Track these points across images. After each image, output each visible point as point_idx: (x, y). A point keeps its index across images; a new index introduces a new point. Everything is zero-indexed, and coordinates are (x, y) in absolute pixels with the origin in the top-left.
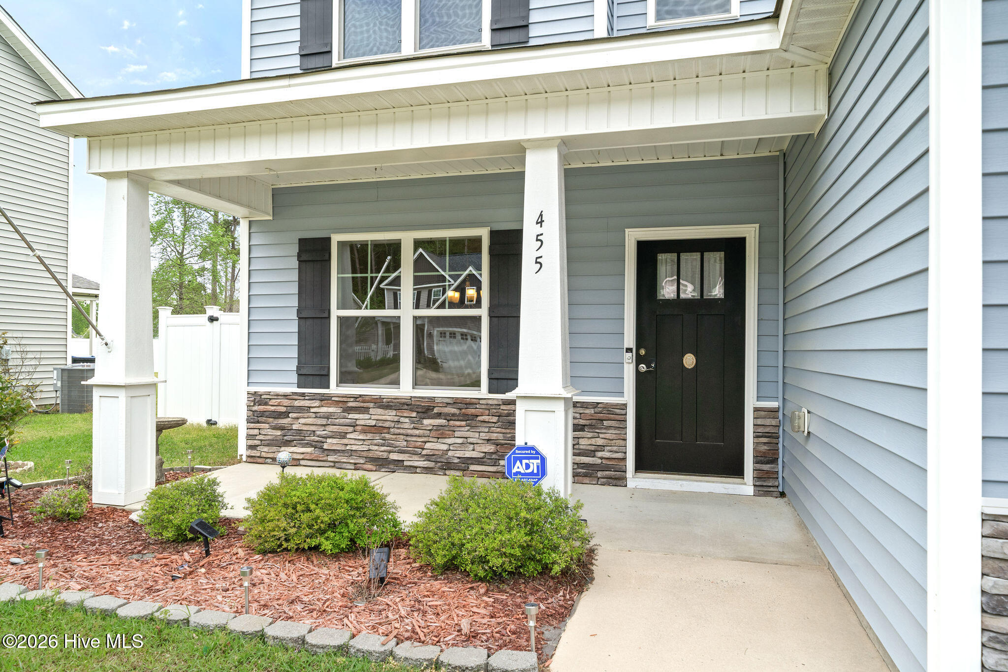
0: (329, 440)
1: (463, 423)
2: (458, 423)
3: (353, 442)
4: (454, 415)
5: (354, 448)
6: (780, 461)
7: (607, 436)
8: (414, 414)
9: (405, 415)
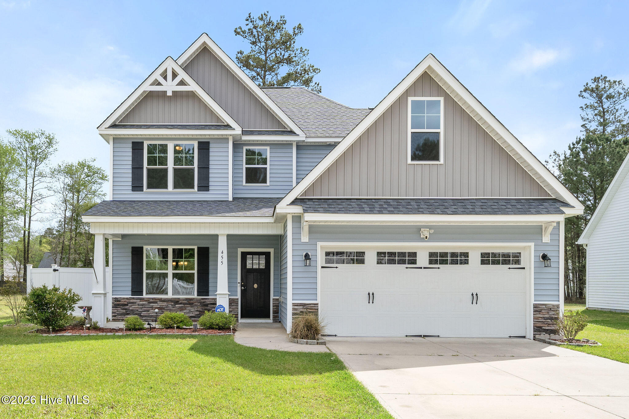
0: (143, 313)
1: (189, 306)
2: (187, 306)
3: (152, 313)
4: (186, 303)
5: (152, 315)
6: (279, 313)
7: (233, 308)
8: (173, 303)
9: (170, 304)
